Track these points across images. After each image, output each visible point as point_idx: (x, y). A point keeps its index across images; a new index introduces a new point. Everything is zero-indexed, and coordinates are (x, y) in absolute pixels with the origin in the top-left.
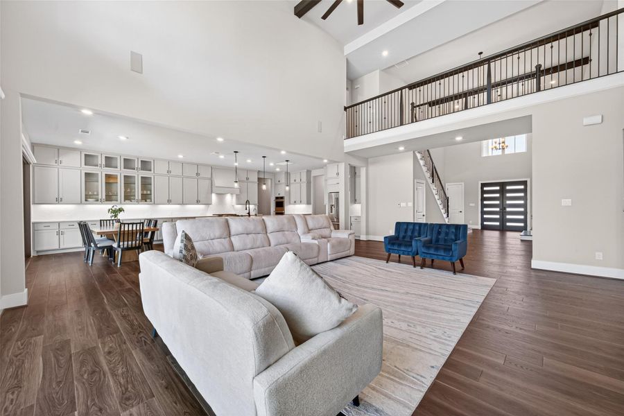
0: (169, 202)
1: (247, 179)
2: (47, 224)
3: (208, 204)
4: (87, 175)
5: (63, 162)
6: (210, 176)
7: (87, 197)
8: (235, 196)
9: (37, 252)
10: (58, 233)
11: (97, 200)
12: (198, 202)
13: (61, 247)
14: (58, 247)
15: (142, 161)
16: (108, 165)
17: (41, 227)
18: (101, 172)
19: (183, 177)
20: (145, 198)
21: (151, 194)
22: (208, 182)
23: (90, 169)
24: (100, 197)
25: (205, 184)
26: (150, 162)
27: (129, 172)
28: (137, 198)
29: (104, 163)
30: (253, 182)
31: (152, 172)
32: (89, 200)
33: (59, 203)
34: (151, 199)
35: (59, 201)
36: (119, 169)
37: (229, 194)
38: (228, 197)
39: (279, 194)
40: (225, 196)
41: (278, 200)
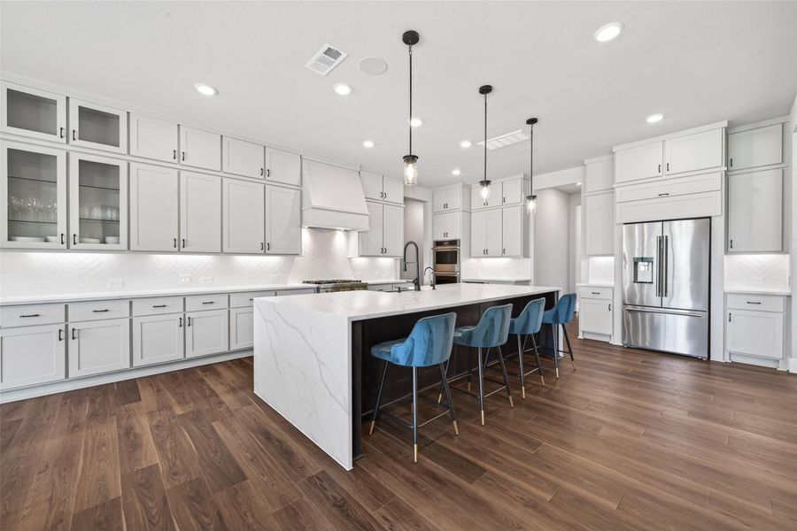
0: (180, 246)
1: (383, 195)
3: (291, 255)
6: (296, 181)
8: (354, 236)
12: (266, 249)
15: (81, 109)
19: (222, 174)
20: (103, 230)
22: (292, 195)
25: (284, 201)
26: (117, 117)
28: (61, 228)
30: (395, 204)
31: (122, 148)
34: (117, 235)
37: (343, 229)
38: (339, 239)
39: (445, 235)
40: (333, 236)
41: (441, 249)
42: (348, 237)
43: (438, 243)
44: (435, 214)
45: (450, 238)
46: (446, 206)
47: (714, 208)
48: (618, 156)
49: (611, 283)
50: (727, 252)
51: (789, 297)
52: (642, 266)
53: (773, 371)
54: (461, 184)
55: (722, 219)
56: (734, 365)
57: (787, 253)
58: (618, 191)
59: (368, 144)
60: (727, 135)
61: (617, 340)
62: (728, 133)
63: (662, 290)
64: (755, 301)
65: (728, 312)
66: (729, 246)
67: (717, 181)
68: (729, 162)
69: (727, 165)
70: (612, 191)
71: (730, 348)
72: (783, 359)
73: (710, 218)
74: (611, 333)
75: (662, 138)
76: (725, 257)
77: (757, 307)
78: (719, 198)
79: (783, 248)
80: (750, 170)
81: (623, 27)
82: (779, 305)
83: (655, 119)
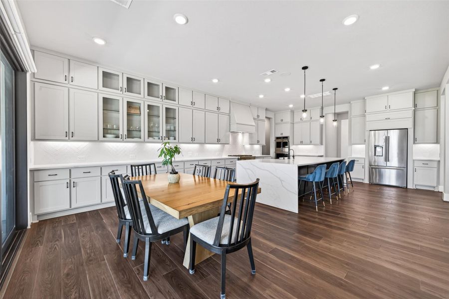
0: (193, 140)
2: (53, 173)
4: (105, 100)
5: (75, 79)
7: (106, 131)
9: (38, 216)
10: (69, 185)
11: (117, 137)
12: (218, 141)
13: (73, 207)
14: (68, 207)
15: (166, 87)
16: (129, 89)
17: (44, 176)
18: (122, 98)
19: (205, 111)
21: (175, 130)
22: (227, 118)
23: (109, 93)
24: (121, 132)
26: (175, 89)
27: (153, 101)
29: (125, 86)
31: (177, 102)
32: (108, 135)
33: (69, 140)
35: (69, 135)
36: (142, 96)
37: (242, 132)
38: (240, 136)
39: (282, 134)
40: (238, 135)
41: (279, 140)
42: (243, 136)
43: (278, 138)
44: (276, 124)
45: (284, 135)
46: (282, 120)
47: (409, 125)
48: (367, 101)
49: (364, 157)
50: (414, 143)
51: (439, 161)
52: (378, 149)
53: (433, 192)
54: (290, 111)
55: (412, 130)
56: (417, 190)
57: (439, 143)
58: (367, 116)
59: (261, 96)
60: (415, 94)
61: (367, 181)
62: (415, 93)
63: (387, 159)
64: (426, 163)
65: (415, 168)
66: (415, 140)
67: (410, 114)
68: (415, 106)
69: (414, 107)
70: (364, 116)
71: (415, 183)
72: (437, 186)
73: (407, 129)
74: (363, 178)
75: (387, 94)
76: (414, 145)
77: (426, 165)
78: (411, 121)
79: (437, 142)
80: (424, 109)
81: (381, 65)
82: (435, 164)
83: (386, 88)
